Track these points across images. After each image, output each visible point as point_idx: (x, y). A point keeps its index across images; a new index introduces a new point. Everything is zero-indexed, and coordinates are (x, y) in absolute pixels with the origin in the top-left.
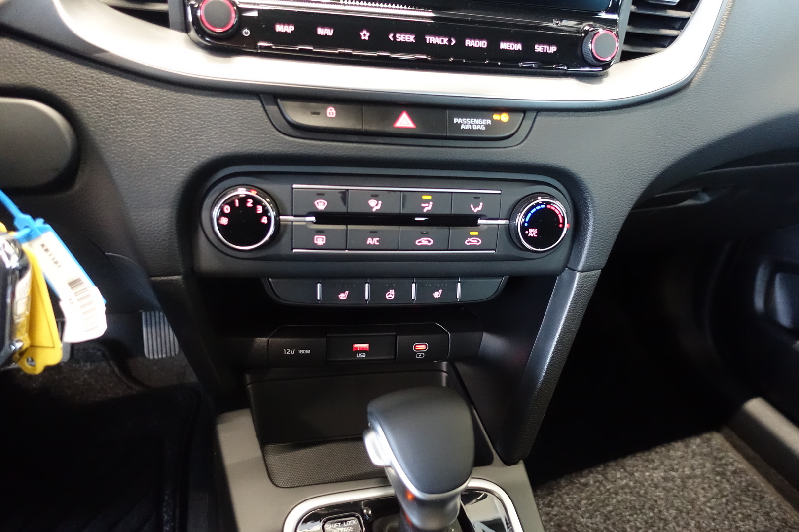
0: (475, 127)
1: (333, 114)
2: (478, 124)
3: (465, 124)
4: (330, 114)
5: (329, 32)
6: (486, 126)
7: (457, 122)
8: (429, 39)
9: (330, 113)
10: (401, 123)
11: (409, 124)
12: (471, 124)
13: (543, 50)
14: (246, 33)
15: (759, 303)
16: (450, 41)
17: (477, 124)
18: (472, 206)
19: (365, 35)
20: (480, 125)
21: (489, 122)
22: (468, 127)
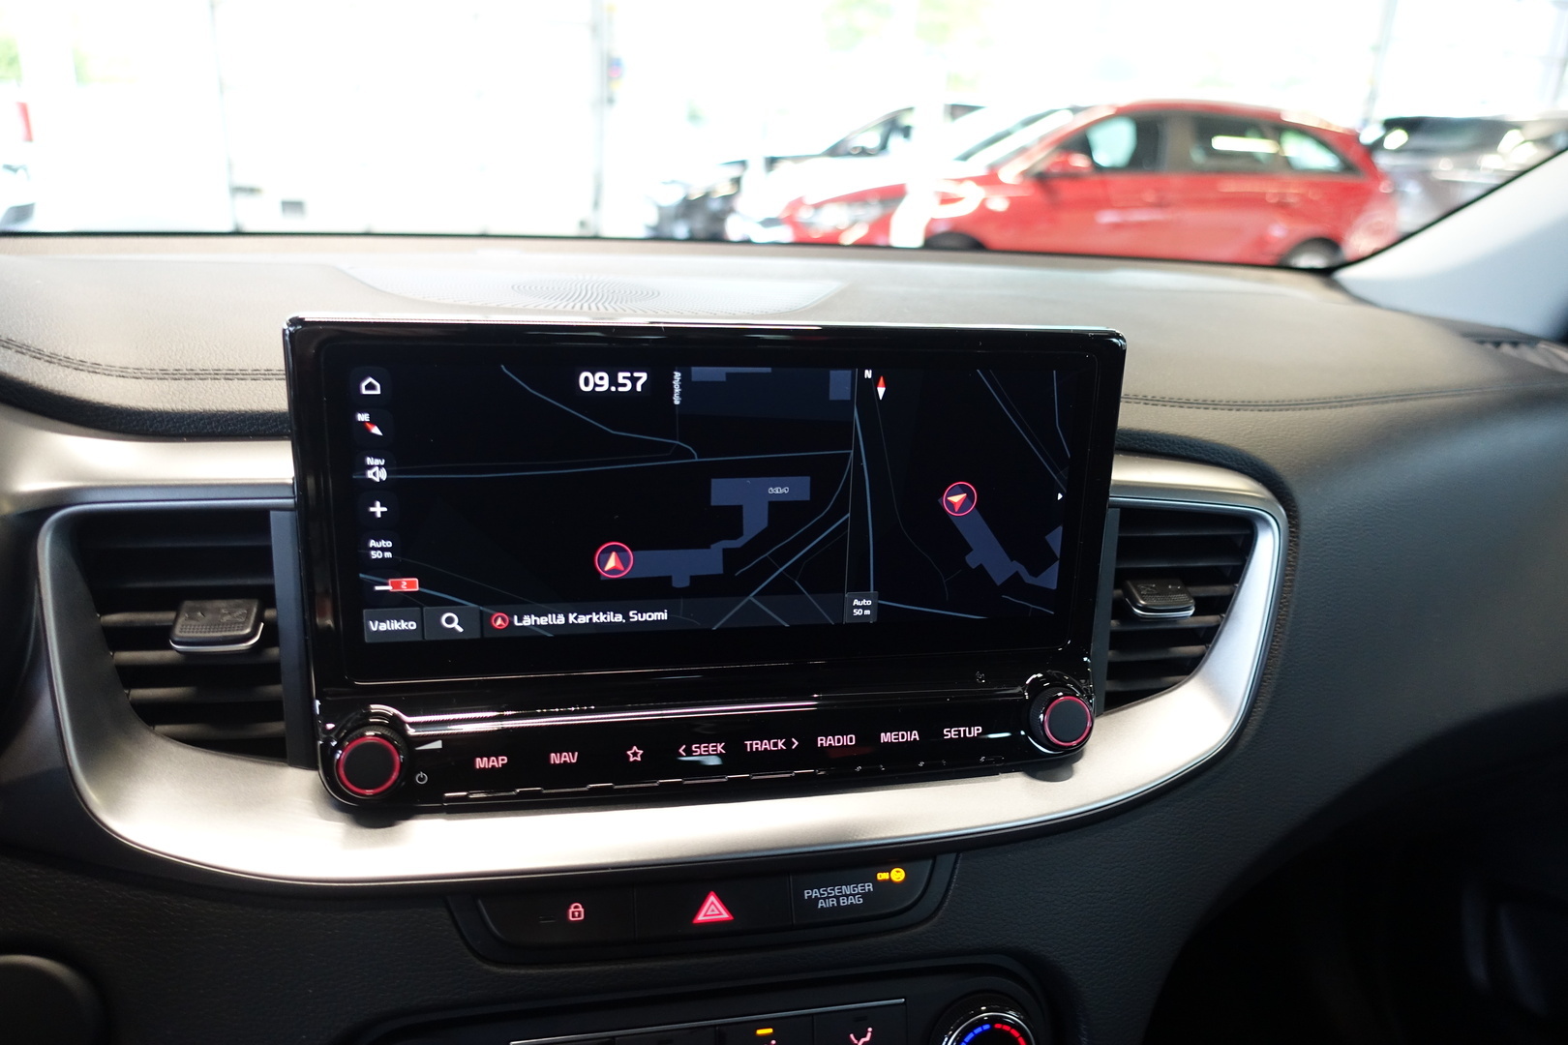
0: (844, 902)
1: (579, 916)
2: (851, 894)
3: (824, 899)
4: (574, 916)
5: (569, 758)
6: (864, 896)
7: (809, 897)
8: (751, 745)
9: (573, 912)
10: (705, 915)
11: (721, 914)
12: (835, 896)
13: (959, 734)
14: (421, 779)
15: (1479, 971)
16: (788, 744)
17: (847, 896)
18: (852, 1036)
19: (635, 754)
20: (854, 895)
21: (869, 887)
22: (831, 902)
